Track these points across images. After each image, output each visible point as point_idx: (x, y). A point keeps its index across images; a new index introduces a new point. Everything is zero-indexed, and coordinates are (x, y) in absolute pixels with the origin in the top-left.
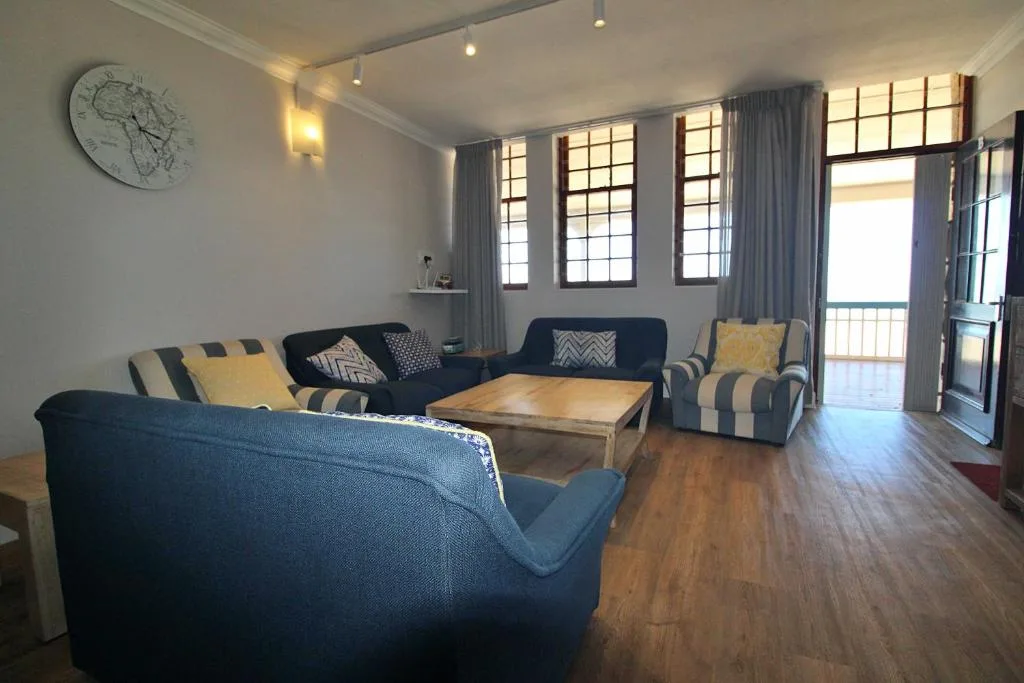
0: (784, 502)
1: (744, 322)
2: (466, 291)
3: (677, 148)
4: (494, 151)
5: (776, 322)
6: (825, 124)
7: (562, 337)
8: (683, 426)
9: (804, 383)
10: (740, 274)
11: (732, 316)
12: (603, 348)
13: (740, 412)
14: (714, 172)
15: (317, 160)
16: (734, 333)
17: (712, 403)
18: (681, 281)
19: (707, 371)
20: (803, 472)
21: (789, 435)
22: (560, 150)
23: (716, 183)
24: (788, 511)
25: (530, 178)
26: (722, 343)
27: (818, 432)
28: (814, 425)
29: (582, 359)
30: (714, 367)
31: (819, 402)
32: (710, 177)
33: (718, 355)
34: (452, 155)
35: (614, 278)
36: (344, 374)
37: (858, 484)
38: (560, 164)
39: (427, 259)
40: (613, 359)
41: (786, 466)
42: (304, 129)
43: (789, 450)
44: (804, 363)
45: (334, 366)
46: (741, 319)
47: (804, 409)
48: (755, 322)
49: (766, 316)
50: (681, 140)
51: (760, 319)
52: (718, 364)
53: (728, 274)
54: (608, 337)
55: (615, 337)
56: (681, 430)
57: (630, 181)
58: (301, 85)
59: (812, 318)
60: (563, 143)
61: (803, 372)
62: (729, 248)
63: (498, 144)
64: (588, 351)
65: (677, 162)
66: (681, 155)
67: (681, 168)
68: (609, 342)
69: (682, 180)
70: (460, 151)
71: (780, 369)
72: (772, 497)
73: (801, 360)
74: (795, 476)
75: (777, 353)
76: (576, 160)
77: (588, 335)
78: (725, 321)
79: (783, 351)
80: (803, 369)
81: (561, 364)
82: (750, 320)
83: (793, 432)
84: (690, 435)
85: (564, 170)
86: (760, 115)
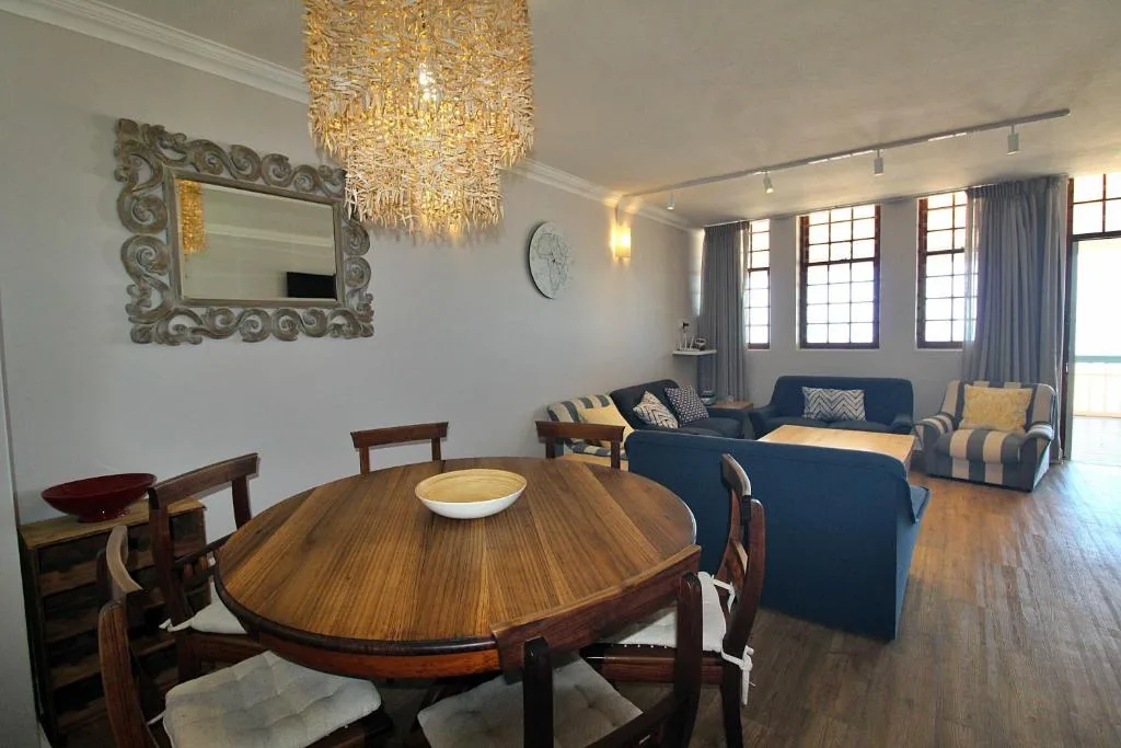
0: (1033, 528)
1: (990, 386)
2: (714, 351)
3: (920, 226)
4: (742, 232)
5: (1023, 387)
6: (1071, 205)
7: (812, 393)
8: (935, 473)
9: (1049, 440)
10: (985, 341)
11: (977, 379)
12: (853, 403)
13: (989, 463)
14: (957, 247)
15: (626, 260)
16: (981, 396)
17: (964, 454)
18: (922, 344)
19: (956, 428)
20: (1049, 510)
21: (1035, 484)
22: (802, 227)
23: (959, 257)
24: (1036, 533)
25: (773, 250)
26: (969, 403)
27: (1063, 483)
28: (1060, 477)
29: (833, 413)
30: (962, 424)
31: (1066, 457)
32: (953, 252)
33: (966, 413)
34: (701, 235)
35: (855, 340)
36: (659, 421)
37: (1097, 520)
38: (801, 240)
39: (684, 325)
40: (864, 414)
41: (1034, 507)
42: (620, 239)
43: (1035, 495)
44: (1049, 423)
45: (651, 415)
46: (987, 383)
47: (1050, 464)
48: (1001, 386)
49: (1012, 380)
50: (924, 218)
51: (1006, 384)
52: (967, 422)
53: (973, 339)
54: (857, 394)
55: (863, 395)
56: (933, 476)
57: (872, 255)
58: (620, 208)
59: (1059, 382)
60: (805, 223)
61: (1049, 431)
62: (974, 315)
63: (746, 225)
64: (839, 407)
65: (920, 239)
66: (924, 231)
67: (923, 243)
68: (858, 399)
69: (924, 254)
70: (708, 231)
71: (1027, 427)
72: (1023, 525)
73: (1047, 420)
74: (1042, 512)
75: (1025, 414)
76: (816, 235)
77: (838, 393)
78: (972, 384)
79: (1029, 412)
80: (1050, 428)
81: (813, 417)
82: (997, 383)
83: (1041, 480)
84: (944, 481)
85: (805, 244)
86: (1005, 203)
